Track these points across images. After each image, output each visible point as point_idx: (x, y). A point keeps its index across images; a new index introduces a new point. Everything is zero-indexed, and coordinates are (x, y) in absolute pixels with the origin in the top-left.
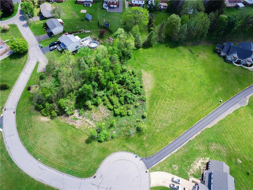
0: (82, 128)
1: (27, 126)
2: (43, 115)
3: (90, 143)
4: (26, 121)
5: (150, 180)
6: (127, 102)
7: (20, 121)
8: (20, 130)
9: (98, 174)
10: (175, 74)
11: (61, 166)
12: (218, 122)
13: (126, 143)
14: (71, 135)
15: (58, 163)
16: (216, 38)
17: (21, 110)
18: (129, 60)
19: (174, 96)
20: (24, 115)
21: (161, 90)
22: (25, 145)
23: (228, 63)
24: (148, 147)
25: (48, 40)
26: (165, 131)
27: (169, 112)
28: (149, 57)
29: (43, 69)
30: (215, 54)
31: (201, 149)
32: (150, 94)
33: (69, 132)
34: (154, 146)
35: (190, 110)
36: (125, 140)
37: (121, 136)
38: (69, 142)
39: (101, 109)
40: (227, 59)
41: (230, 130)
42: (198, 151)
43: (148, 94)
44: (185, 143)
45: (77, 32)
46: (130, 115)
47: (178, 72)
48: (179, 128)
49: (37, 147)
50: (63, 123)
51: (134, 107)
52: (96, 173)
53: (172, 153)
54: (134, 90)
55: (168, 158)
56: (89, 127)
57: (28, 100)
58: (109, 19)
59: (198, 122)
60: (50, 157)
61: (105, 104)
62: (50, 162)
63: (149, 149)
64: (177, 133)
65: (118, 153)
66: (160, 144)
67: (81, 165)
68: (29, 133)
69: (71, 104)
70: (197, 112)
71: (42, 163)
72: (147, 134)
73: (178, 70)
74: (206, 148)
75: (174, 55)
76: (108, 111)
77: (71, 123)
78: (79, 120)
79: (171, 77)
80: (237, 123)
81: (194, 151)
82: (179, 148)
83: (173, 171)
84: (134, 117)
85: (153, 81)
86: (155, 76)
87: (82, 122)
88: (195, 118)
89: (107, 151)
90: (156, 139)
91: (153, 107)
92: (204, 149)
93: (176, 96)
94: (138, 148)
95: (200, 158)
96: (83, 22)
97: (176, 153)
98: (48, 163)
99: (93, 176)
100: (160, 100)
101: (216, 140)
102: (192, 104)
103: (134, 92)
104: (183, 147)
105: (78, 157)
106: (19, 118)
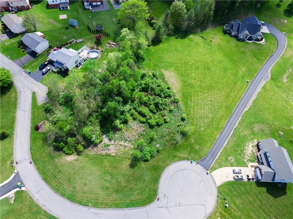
0: (118, 153)
1: (55, 173)
2: (67, 154)
3: (136, 167)
4: (51, 168)
5: (214, 180)
6: (159, 109)
7: (44, 170)
8: (48, 180)
9: (160, 195)
10: (196, 65)
11: (117, 202)
12: (252, 102)
13: (175, 152)
14: (110, 166)
15: (112, 201)
16: (221, 18)
17: (38, 156)
18: (144, 62)
19: (204, 89)
20: (45, 161)
21: (190, 85)
22: (63, 195)
23: (241, 41)
24: (199, 148)
25: (34, 62)
26: (209, 126)
27: (206, 106)
28: (163, 53)
29: (45, 100)
30: (225, 35)
31: (246, 133)
32: (181, 93)
33: (106, 163)
34: (205, 145)
35: (224, 98)
36: (173, 150)
37: (167, 147)
38: (112, 174)
39: (133, 126)
40: (239, 38)
41: (264, 107)
42: (245, 136)
43: (179, 94)
44: (232, 133)
45: (67, 44)
46: (168, 122)
47: (199, 63)
48: (220, 120)
49: (78, 193)
50: (94, 155)
51: (169, 112)
52: (158, 195)
53: (223, 147)
54: (162, 94)
55: (222, 152)
56: (126, 150)
57: (41, 142)
58: (98, 21)
59: (235, 108)
60: (100, 198)
61: (134, 119)
62: (103, 203)
63: (201, 151)
64: (220, 126)
65: (171, 166)
66: (209, 142)
67: (138, 193)
68: (61, 180)
69: (96, 131)
70: (231, 99)
71: (93, 208)
72: (193, 136)
73: (198, 61)
74: (251, 131)
75: (188, 45)
76: (141, 125)
77: (104, 153)
78: (111, 146)
79: (194, 70)
80: (268, 99)
81: (242, 138)
82: (228, 139)
83: (231, 163)
84: (173, 122)
85: (177, 79)
86: (178, 73)
87: (116, 146)
88: (231, 105)
89: (159, 168)
90: (204, 138)
91: (188, 106)
92: (249, 133)
93: (206, 88)
94: (190, 153)
95: (249, 142)
96: (69, 30)
97: (227, 145)
98: (101, 205)
99: (156, 199)
100: (192, 97)
101: (257, 120)
102: (223, 92)
103: (163, 96)
104: (231, 136)
105: (130, 186)
106: (40, 167)
